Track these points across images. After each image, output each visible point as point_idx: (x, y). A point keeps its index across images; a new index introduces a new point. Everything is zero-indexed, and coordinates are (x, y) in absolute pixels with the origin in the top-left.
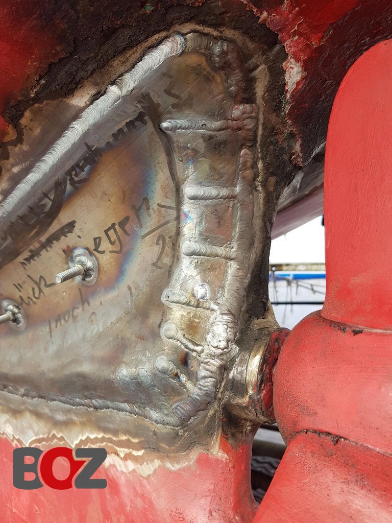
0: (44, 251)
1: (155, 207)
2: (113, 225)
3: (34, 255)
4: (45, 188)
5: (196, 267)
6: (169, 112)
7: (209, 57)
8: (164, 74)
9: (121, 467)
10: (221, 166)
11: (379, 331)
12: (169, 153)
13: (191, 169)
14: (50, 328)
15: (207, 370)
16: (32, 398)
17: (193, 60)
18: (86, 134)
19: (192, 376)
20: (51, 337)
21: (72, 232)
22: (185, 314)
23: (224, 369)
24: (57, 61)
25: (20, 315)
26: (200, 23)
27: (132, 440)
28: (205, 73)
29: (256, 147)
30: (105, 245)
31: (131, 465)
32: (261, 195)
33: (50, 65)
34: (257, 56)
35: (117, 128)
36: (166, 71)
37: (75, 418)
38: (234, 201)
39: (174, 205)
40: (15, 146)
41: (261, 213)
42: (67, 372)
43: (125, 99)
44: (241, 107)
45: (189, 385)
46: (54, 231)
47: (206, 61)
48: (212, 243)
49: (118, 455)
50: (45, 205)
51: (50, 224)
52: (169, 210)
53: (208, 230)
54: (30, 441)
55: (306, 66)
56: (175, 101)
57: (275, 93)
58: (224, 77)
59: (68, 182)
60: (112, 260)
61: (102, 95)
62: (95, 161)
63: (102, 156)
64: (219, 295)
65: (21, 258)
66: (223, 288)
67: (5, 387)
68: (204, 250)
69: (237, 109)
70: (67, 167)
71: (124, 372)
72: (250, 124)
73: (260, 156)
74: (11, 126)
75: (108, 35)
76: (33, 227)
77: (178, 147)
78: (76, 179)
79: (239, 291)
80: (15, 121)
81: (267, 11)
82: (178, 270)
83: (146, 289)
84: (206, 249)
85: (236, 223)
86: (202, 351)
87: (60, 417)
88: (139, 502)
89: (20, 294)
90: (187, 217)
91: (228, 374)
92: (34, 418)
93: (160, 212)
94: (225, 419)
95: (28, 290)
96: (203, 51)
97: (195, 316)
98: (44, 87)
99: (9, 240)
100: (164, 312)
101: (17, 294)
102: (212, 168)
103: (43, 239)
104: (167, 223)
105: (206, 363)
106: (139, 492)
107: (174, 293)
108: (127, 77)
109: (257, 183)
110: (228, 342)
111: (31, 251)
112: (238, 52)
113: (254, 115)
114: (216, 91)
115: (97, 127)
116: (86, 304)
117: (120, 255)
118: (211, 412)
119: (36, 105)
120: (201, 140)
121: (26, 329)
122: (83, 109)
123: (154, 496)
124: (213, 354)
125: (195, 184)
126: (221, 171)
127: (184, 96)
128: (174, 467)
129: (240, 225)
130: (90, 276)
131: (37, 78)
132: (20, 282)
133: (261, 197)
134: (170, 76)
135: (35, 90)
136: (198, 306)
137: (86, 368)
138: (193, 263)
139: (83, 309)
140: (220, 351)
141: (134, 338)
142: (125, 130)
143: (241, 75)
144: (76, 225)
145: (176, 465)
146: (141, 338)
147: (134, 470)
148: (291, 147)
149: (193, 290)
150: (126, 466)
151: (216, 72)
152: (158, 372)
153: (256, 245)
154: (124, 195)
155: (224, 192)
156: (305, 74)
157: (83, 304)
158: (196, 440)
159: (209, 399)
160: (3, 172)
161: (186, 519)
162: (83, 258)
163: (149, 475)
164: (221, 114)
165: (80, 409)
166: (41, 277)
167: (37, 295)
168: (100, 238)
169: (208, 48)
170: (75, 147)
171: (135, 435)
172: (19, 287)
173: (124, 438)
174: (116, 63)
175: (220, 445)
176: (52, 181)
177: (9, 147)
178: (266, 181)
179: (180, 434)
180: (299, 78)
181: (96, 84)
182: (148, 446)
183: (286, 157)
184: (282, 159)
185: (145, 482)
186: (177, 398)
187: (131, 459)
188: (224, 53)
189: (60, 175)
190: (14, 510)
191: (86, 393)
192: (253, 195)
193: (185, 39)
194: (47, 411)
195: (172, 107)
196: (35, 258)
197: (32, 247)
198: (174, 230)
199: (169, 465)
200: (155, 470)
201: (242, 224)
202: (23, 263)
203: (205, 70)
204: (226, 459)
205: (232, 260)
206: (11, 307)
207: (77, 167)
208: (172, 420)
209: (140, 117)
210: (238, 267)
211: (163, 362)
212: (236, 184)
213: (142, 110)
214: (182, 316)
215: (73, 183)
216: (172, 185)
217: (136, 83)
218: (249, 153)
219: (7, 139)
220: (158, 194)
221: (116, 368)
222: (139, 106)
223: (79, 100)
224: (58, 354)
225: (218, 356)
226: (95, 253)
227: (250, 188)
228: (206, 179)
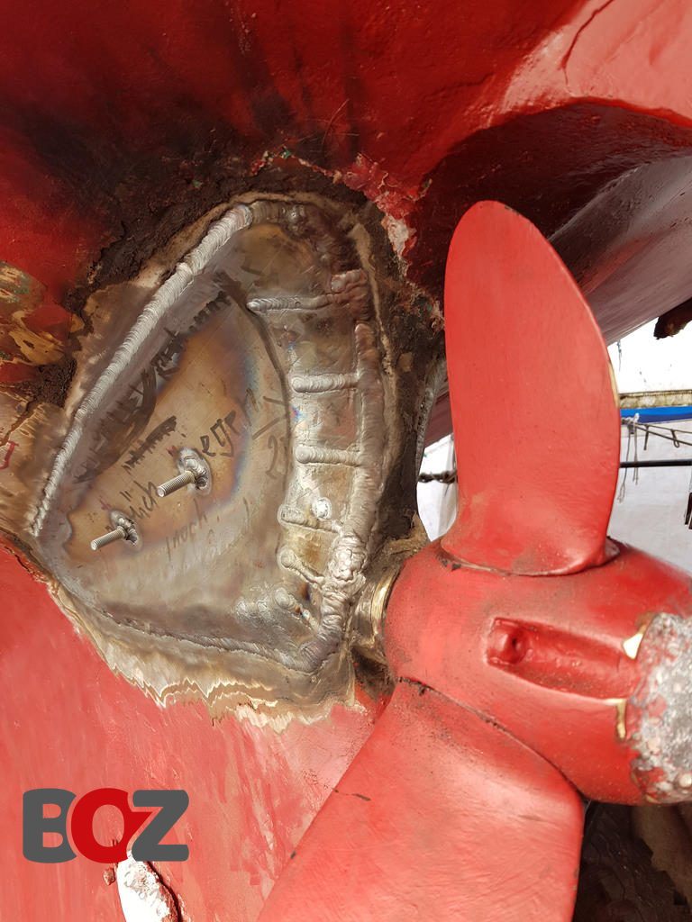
0: (147, 452)
1: (261, 400)
2: (219, 421)
3: (136, 457)
4: (132, 380)
5: (314, 477)
6: (254, 291)
7: (285, 227)
8: (236, 250)
9: (254, 721)
10: (331, 348)
11: (475, 567)
12: (265, 337)
13: (294, 356)
14: (168, 548)
15: (330, 605)
16: (161, 636)
17: (266, 231)
18: (163, 321)
19: (316, 612)
20: (170, 560)
21: (174, 430)
22: (303, 537)
23: (350, 604)
24: (108, 245)
25: (133, 531)
26: (262, 191)
27: (265, 688)
28: (285, 244)
29: (375, 319)
30: (214, 446)
31: (264, 719)
32: (393, 379)
33: (102, 251)
34: (346, 215)
35: (196, 312)
36: (237, 245)
37: (206, 661)
38: (355, 390)
39: (281, 399)
40: (86, 335)
41: (394, 402)
42: (188, 604)
43: (200, 278)
44: (343, 276)
45: (314, 623)
46: (153, 429)
47: (283, 231)
48: (331, 446)
49: (252, 707)
50: (135, 400)
51: (147, 421)
52: (278, 406)
53: (325, 430)
54: (162, 690)
55: (411, 222)
56: (257, 278)
57: (383, 254)
58: (311, 246)
59: (157, 373)
60: (224, 464)
61: (172, 274)
62: (181, 348)
63: (187, 341)
64: (342, 513)
65: (122, 461)
66: (347, 503)
67: (129, 621)
68: (321, 456)
69: (338, 278)
70: (151, 357)
71: (244, 607)
72: (360, 294)
73: (382, 329)
74: (75, 315)
75: (159, 214)
76: (128, 425)
77: (274, 329)
78: (165, 369)
79: (369, 507)
80: (78, 309)
81: (340, 171)
82: (293, 481)
83: (262, 504)
84: (325, 454)
85: (360, 418)
86: (323, 583)
87: (191, 660)
88: (274, 761)
89: (130, 504)
90: (297, 414)
91: (355, 609)
92: (164, 661)
93: (267, 406)
94: (356, 664)
95: (137, 501)
96: (276, 220)
97: (315, 539)
98: (102, 272)
99: (103, 441)
100: (280, 533)
101: (127, 505)
102: (319, 352)
103: (143, 438)
104: (276, 421)
105: (329, 597)
106: (273, 750)
107: (290, 511)
108: (196, 252)
109: (385, 364)
110: (352, 571)
111: (132, 452)
112: (321, 215)
113: (363, 282)
114: (304, 263)
115: (174, 311)
116: (203, 520)
117: (233, 459)
118: (342, 656)
119: (98, 291)
120: (298, 321)
121: (142, 549)
122: (154, 291)
123: (288, 755)
124: (336, 585)
125: (301, 373)
126: (332, 354)
127: (266, 270)
128: (307, 721)
129: (367, 420)
130: (204, 484)
131: (91, 265)
132: (127, 489)
133: (392, 381)
134: (244, 251)
135: (92, 276)
136: (317, 527)
137: (207, 600)
138: (310, 472)
139: (201, 527)
140: (343, 582)
141: (251, 565)
142: (208, 312)
143: (333, 239)
144: (177, 421)
145: (309, 719)
146: (259, 565)
147: (267, 725)
148: (426, 313)
149: (311, 506)
150: (260, 720)
151: (298, 241)
152: (277, 607)
153: (390, 444)
154: (225, 386)
155: (340, 380)
156: (414, 231)
157: (200, 519)
158: (331, 689)
159: (336, 640)
160: (79, 364)
161: (320, 782)
162: (193, 462)
163: (283, 730)
164: (318, 288)
165: (212, 649)
166: (150, 484)
167: (149, 506)
168: (207, 437)
169: (280, 216)
170: (154, 335)
171: (269, 683)
172: (127, 495)
173: (257, 685)
174: (178, 239)
175: (355, 695)
176: (138, 372)
177: (79, 337)
178: (397, 360)
179: (313, 681)
180: (406, 236)
181: (162, 263)
182: (281, 696)
183: (422, 326)
184: (416, 330)
185: (278, 739)
186: (303, 638)
187: (264, 711)
188: (300, 220)
189: (145, 365)
190: (152, 775)
191: (213, 631)
192: (381, 379)
193: (250, 209)
194: (177, 651)
195: (256, 285)
196: (139, 461)
197: (131, 448)
198: (285, 430)
199: (302, 719)
200: (288, 724)
201: (369, 419)
202: (125, 467)
203: (283, 240)
204: (364, 712)
205: (358, 466)
206: (122, 520)
207: (161, 357)
208: (303, 664)
209: (221, 297)
210: (367, 475)
211: (284, 596)
212: (355, 368)
213: (221, 290)
214: (300, 539)
215: (162, 373)
216: (276, 375)
217: (206, 261)
218: (367, 327)
219: (74, 329)
220: (262, 386)
221: (234, 601)
222: (216, 285)
223: (147, 281)
224: (178, 581)
225: (342, 589)
226: (205, 455)
227: (375, 372)
228: (314, 366)
